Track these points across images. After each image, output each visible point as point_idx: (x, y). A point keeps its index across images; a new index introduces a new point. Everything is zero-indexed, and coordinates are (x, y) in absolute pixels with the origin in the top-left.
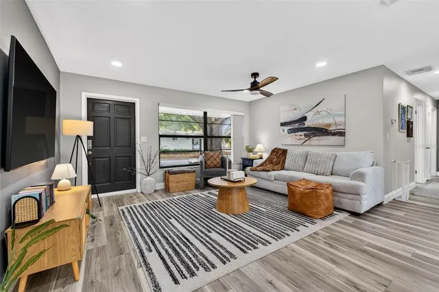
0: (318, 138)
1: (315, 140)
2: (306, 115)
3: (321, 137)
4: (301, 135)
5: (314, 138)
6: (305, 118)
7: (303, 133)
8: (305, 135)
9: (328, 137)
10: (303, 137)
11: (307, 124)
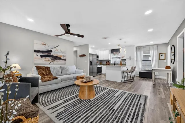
0: (57, 61)
1: (56, 62)
2: (52, 49)
3: (59, 61)
4: (49, 59)
5: (56, 61)
6: (51, 51)
7: (50, 58)
8: (51, 59)
9: (61, 61)
10: (50, 60)
11: (52, 54)
